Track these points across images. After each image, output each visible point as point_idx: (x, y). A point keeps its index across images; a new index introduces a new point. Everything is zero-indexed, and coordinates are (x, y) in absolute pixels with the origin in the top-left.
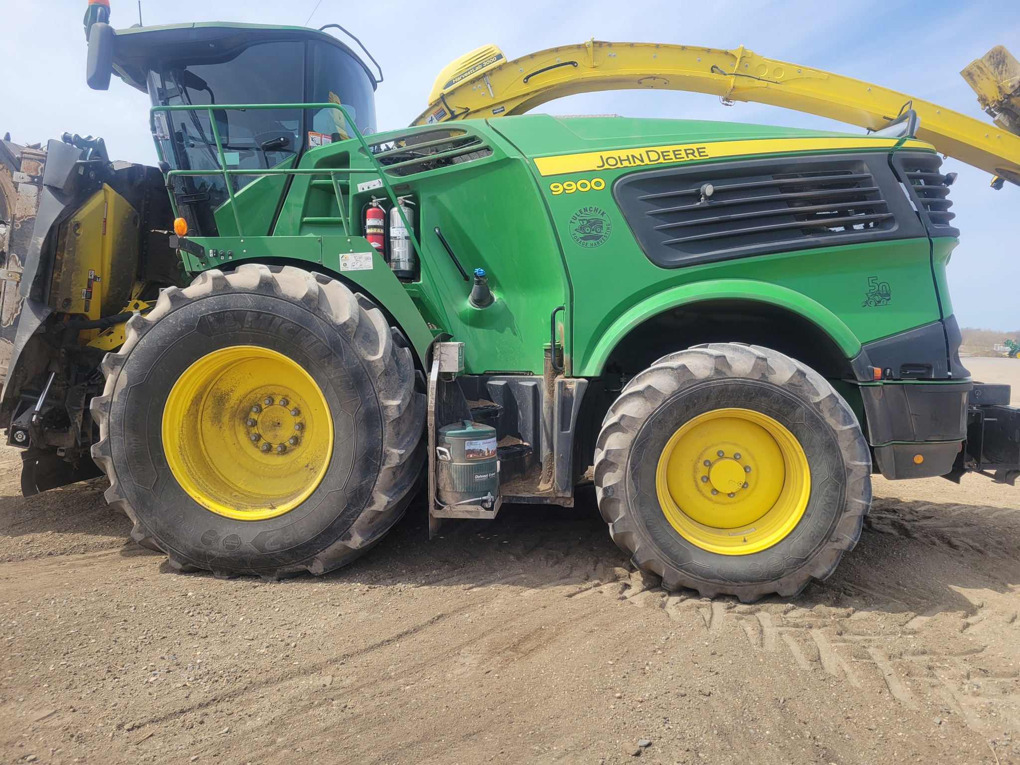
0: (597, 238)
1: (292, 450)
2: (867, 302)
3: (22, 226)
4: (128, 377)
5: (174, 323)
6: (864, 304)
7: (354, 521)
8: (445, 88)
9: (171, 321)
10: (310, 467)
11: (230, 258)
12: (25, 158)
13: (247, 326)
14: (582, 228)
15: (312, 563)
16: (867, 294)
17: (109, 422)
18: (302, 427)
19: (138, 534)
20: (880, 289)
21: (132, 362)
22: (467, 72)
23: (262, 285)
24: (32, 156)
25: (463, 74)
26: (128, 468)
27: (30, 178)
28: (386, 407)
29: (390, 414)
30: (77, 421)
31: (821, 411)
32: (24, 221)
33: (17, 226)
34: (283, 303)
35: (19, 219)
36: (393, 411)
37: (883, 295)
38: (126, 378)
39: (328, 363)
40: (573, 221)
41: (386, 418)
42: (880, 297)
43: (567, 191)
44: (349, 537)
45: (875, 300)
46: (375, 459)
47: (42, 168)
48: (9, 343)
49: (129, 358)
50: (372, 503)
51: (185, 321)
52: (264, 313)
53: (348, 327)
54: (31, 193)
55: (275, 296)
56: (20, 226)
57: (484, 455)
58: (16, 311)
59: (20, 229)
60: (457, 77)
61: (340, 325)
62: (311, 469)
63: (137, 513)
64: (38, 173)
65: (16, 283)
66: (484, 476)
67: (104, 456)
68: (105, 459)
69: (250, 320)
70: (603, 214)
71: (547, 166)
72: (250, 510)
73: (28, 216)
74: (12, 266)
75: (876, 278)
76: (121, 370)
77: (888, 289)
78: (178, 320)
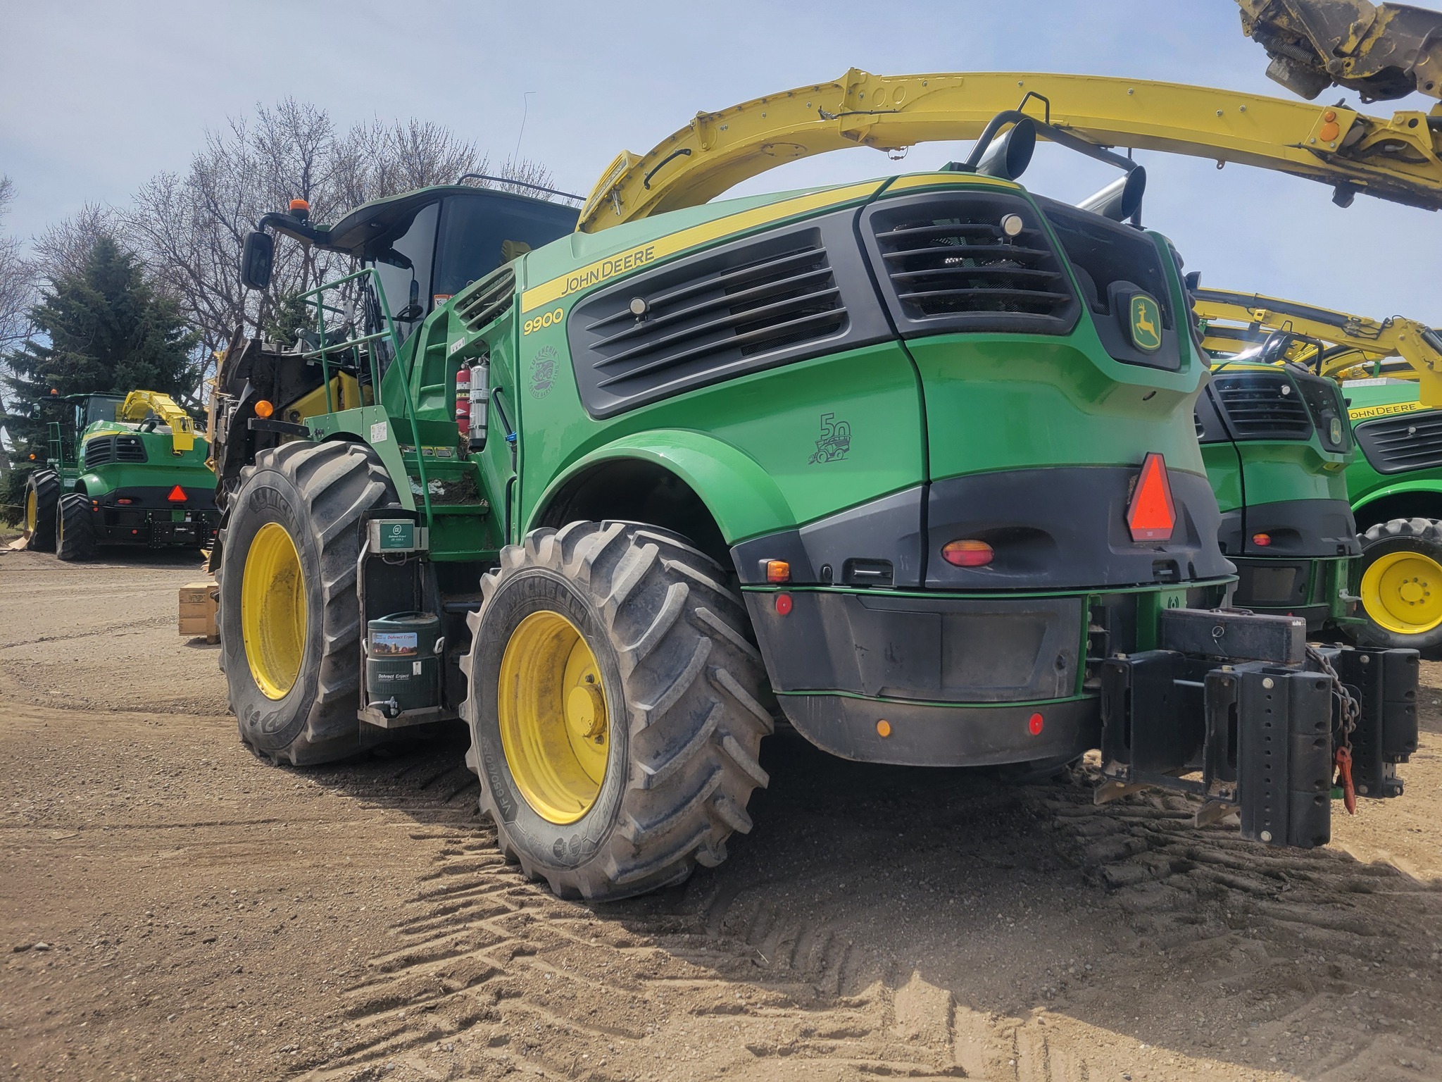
0: (547, 385)
2: (815, 457)
6: (811, 459)
14: (537, 374)
16: (817, 443)
20: (836, 434)
31: (605, 621)
37: (839, 444)
40: (532, 366)
42: (835, 447)
43: (534, 329)
45: (826, 451)
46: (319, 646)
57: (389, 651)
66: (389, 677)
70: (555, 353)
75: (831, 416)
77: (847, 433)
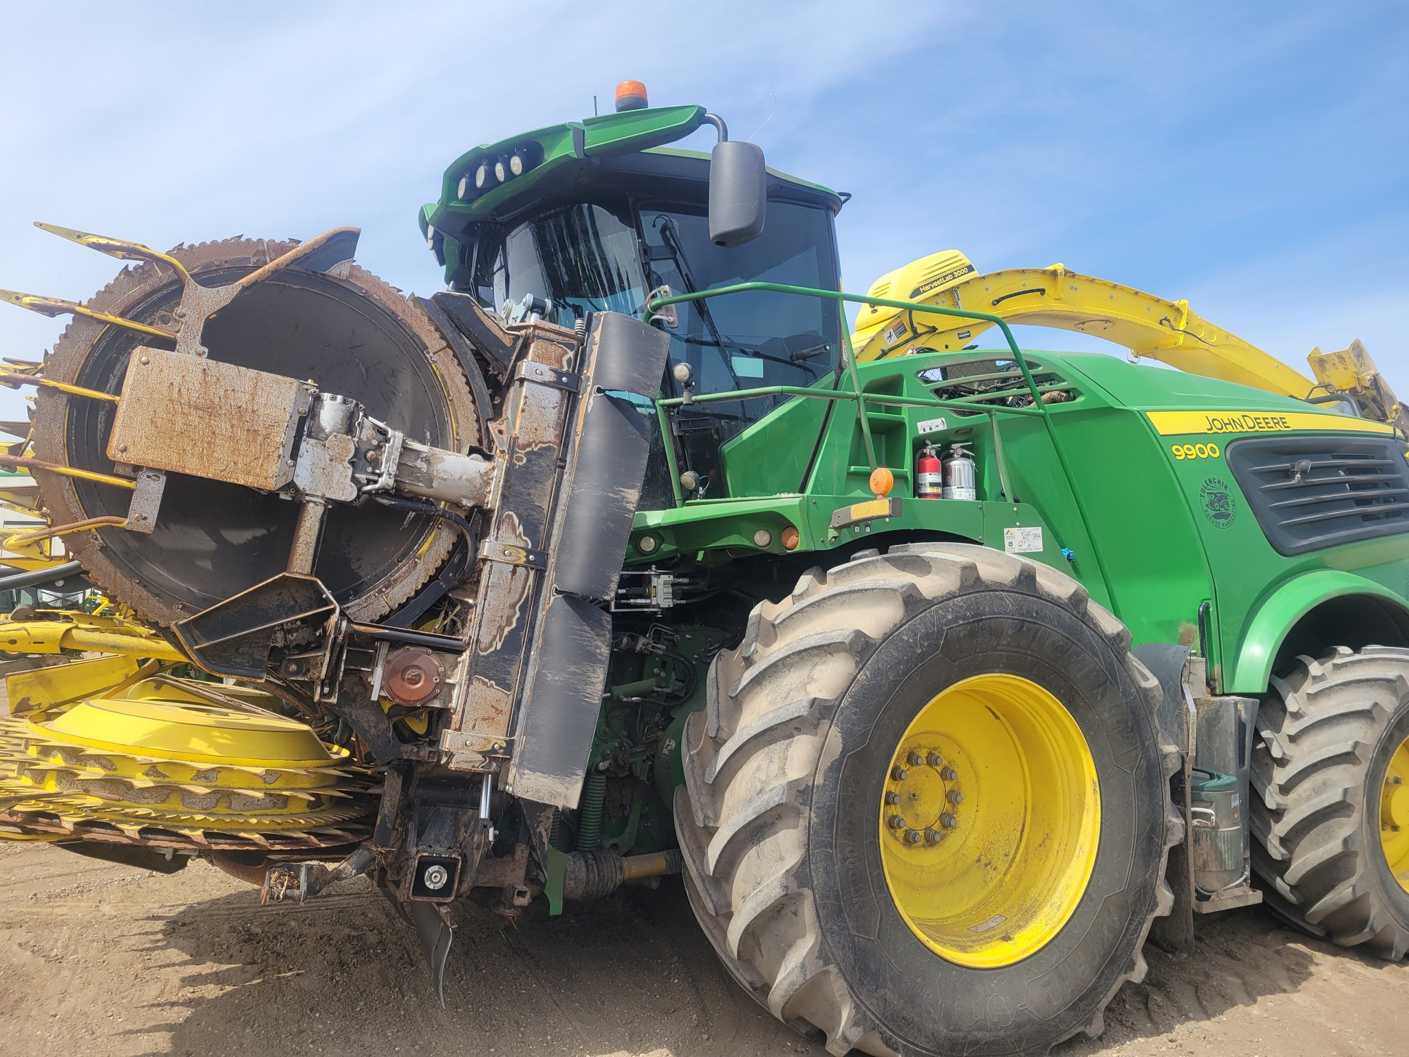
0: (1226, 516)
1: (943, 837)
3: (529, 461)
4: (844, 739)
5: (911, 641)
7: (1138, 938)
8: (912, 296)
9: (905, 638)
10: (984, 861)
11: (868, 529)
12: (539, 338)
13: (1004, 643)
14: (1211, 504)
15: (1092, 1020)
17: (809, 823)
18: (953, 797)
19: (853, 1029)
21: (847, 712)
22: (936, 281)
23: (1022, 578)
24: (553, 336)
25: (932, 283)
26: (840, 906)
27: (553, 375)
28: (1165, 756)
29: (1170, 766)
30: (541, 829)
32: (532, 452)
33: (520, 459)
34: (1047, 605)
35: (524, 447)
36: (1173, 761)
38: (840, 740)
39: (1102, 694)
40: (1203, 494)
41: (1165, 772)
43: (1189, 457)
44: (1131, 966)
46: (1157, 837)
47: (569, 359)
48: (491, 685)
49: (842, 705)
50: (1155, 905)
51: (926, 636)
52: (1028, 622)
53: (1122, 641)
54: (547, 401)
55: (1037, 595)
56: (525, 460)
58: (509, 623)
59: (525, 466)
60: (925, 285)
61: (1113, 638)
62: (986, 865)
63: (852, 987)
64: (562, 367)
65: (511, 567)
67: (801, 890)
68: (802, 894)
69: (1010, 633)
70: (1226, 487)
71: (1165, 422)
72: (978, 948)
73: (540, 442)
74: (505, 535)
76: (830, 727)
78: (916, 635)
